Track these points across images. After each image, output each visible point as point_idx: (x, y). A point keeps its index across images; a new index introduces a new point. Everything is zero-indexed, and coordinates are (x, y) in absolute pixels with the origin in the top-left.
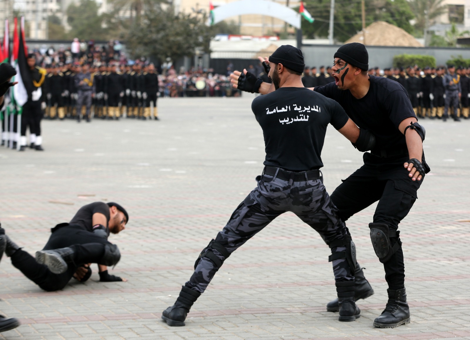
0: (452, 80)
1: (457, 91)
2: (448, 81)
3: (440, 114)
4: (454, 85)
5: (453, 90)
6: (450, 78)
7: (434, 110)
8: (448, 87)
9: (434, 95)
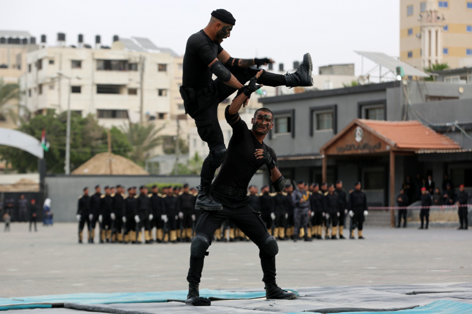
0: (303, 197)
1: (307, 209)
2: (297, 198)
3: (282, 235)
4: (304, 202)
5: (303, 208)
6: (300, 194)
7: (276, 230)
8: (298, 205)
9: (275, 214)
